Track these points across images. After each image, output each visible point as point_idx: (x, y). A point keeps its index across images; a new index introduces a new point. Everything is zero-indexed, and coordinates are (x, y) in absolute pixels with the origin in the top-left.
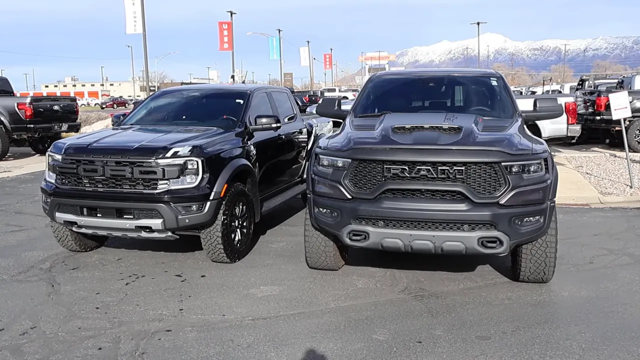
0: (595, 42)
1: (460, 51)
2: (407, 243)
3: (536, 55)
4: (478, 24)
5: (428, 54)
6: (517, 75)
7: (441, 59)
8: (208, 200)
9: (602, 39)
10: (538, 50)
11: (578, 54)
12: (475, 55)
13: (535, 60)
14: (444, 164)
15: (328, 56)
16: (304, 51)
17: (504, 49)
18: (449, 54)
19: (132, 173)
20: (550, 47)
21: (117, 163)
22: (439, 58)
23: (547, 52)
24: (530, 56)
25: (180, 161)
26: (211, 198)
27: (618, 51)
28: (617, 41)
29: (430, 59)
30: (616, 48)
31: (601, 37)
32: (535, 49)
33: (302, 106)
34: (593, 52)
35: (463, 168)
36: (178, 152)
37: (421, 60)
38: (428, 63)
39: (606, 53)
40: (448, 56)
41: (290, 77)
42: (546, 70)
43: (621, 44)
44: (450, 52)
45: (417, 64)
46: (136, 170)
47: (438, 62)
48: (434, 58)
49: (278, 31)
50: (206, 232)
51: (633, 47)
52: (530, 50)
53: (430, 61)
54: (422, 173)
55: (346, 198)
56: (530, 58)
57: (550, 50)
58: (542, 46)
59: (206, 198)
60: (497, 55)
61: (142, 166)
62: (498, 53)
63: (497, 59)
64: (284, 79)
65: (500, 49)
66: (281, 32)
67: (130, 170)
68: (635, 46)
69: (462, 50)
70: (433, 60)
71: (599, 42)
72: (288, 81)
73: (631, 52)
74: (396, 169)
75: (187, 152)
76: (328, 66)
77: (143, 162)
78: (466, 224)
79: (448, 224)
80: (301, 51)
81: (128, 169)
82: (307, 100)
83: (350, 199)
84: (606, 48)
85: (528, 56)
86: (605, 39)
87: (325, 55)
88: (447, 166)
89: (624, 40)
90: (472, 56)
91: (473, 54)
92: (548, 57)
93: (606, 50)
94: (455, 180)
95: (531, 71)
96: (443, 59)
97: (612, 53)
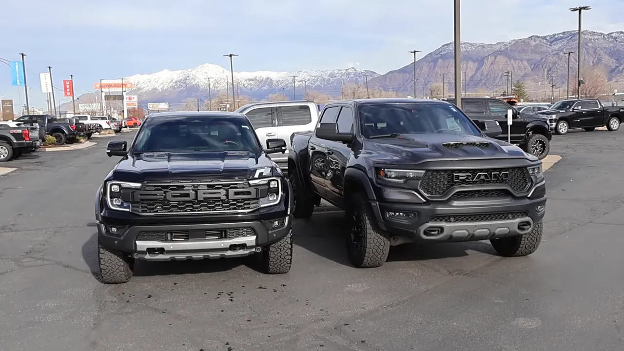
0: (300, 74)
1: (182, 79)
2: (471, 232)
3: (251, 84)
4: (231, 56)
5: (150, 82)
6: (241, 103)
7: (164, 87)
8: (286, 215)
9: (305, 72)
10: (253, 80)
11: (286, 85)
12: (196, 84)
13: (251, 89)
14: (495, 170)
15: (68, 83)
16: (45, 78)
17: (223, 79)
18: (171, 82)
19: (227, 195)
20: (263, 78)
21: (208, 186)
22: (161, 87)
23: (261, 82)
24: (246, 85)
25: (264, 181)
26: (289, 213)
27: (318, 83)
28: (317, 74)
29: (152, 87)
30: (317, 80)
31: (304, 71)
32: (250, 80)
33: (69, 134)
34: (298, 83)
35: (508, 172)
36: (262, 173)
37: (143, 88)
38: (150, 91)
39: (309, 84)
40: (170, 85)
41: (9, 104)
42: (265, 98)
43: (320, 76)
44: (172, 80)
45: (140, 92)
46: (231, 192)
47: (161, 90)
48: (156, 86)
49: (21, 55)
50: (277, 245)
51: (330, 80)
52: (246, 80)
53: (153, 89)
54: (482, 177)
55: (422, 202)
56: (246, 87)
57: (263, 80)
58: (256, 77)
59: (285, 213)
60: (217, 84)
61: (236, 188)
62: (217, 82)
63: (217, 88)
64: (3, 107)
65: (219, 79)
66: (24, 56)
67: (225, 192)
68: (331, 79)
69: (183, 79)
70: (156, 89)
71: (303, 74)
72: (8, 108)
73: (328, 84)
74: (463, 176)
75: (269, 173)
76: (68, 94)
77: (236, 184)
78: (510, 213)
79: (499, 214)
80: (41, 77)
81: (223, 191)
82: (74, 129)
83: (425, 202)
84: (309, 80)
85: (244, 85)
86: (307, 72)
87: (65, 82)
88: (497, 172)
89: (322, 73)
90: (193, 85)
91: (194, 83)
92: (262, 87)
93: (309, 82)
94: (502, 181)
95: (253, 99)
96: (165, 87)
97: (314, 84)
